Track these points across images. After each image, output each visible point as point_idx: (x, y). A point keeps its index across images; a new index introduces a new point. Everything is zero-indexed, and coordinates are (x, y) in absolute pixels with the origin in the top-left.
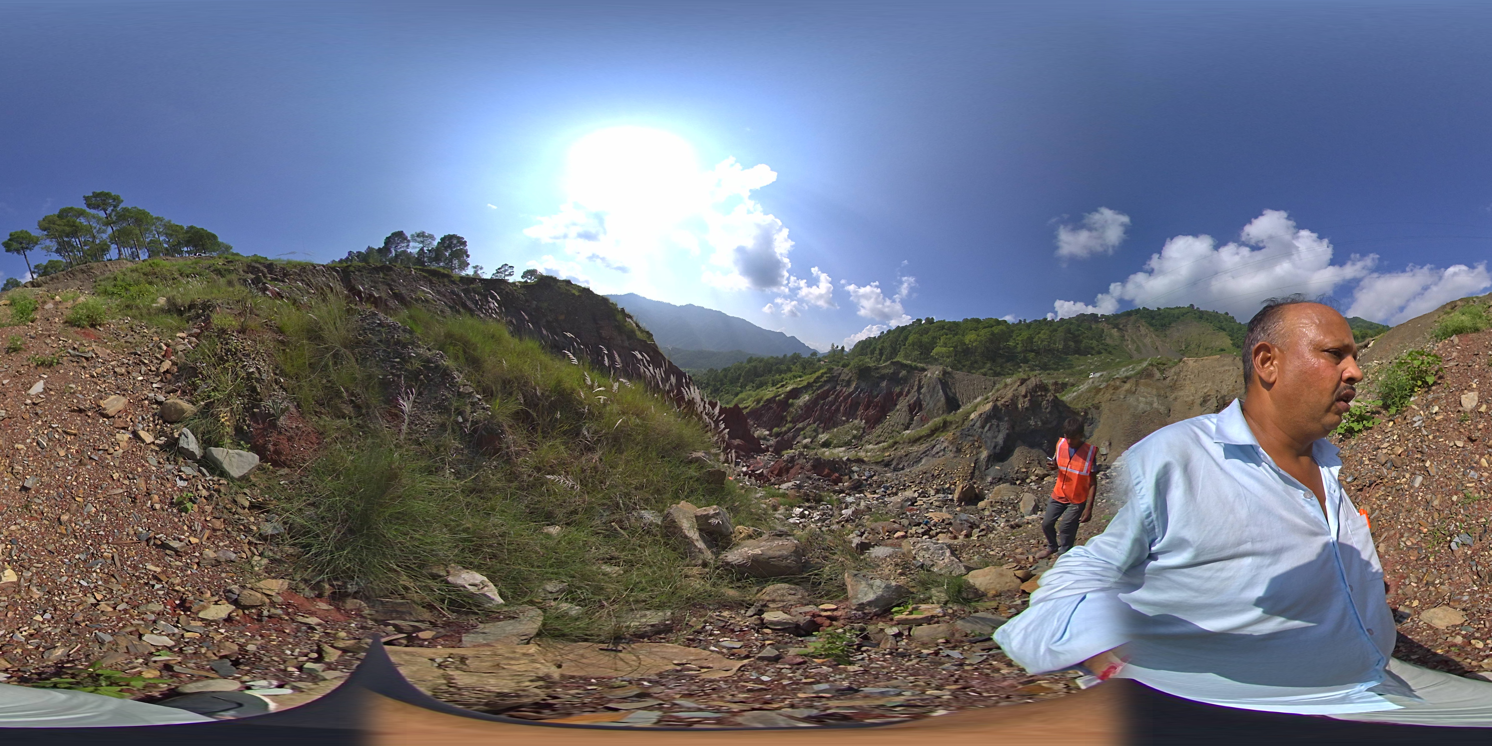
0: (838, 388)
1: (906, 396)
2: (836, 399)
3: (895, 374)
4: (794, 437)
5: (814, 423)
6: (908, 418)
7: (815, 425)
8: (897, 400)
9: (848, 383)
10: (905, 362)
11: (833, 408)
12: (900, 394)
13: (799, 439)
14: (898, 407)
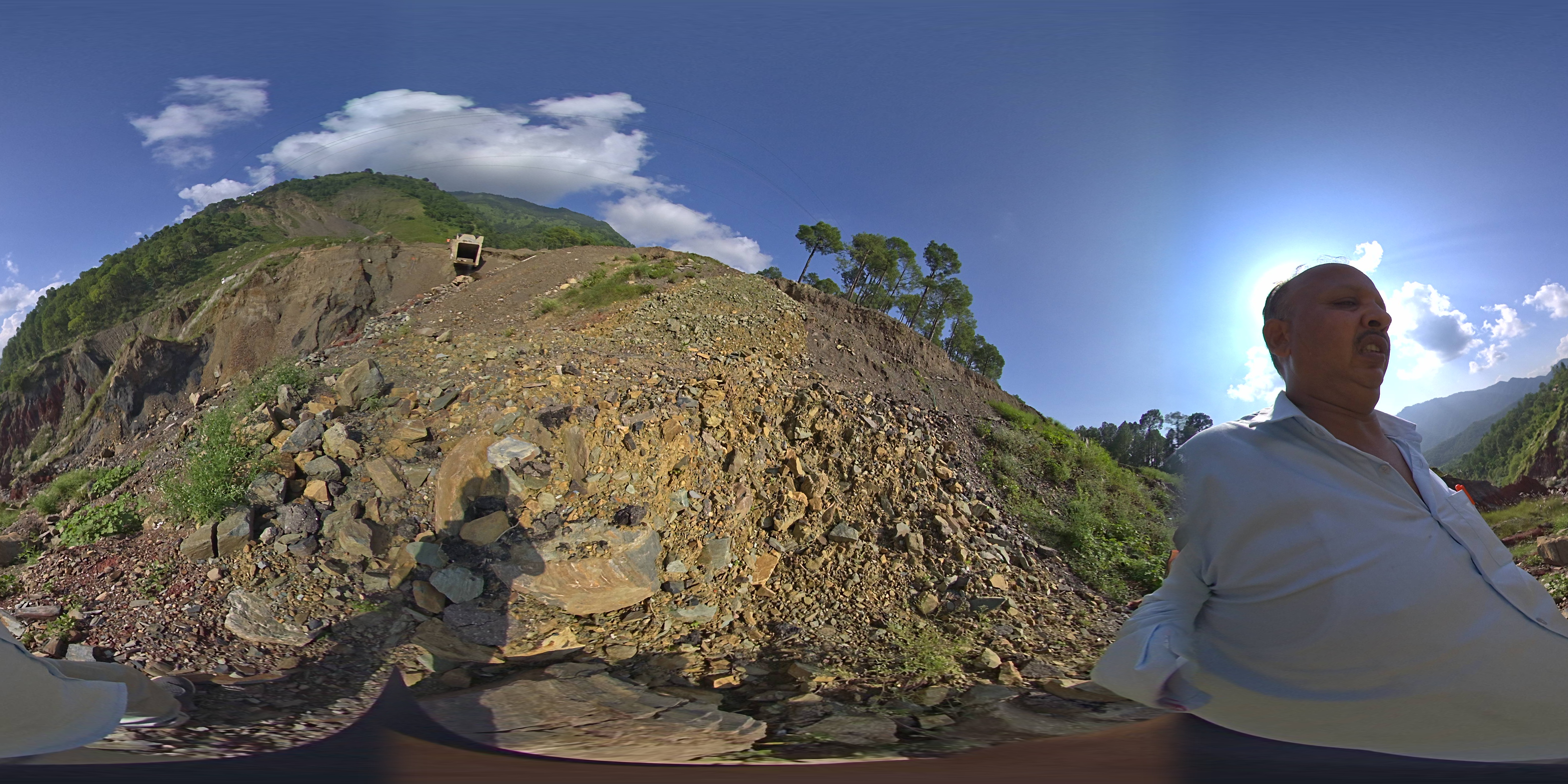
0: (14, 409)
1: (68, 381)
2: (18, 417)
3: (49, 368)
4: (8, 468)
5: (14, 447)
6: (79, 399)
7: (17, 448)
8: (63, 389)
9: (19, 401)
10: (50, 354)
11: (20, 427)
12: (62, 383)
13: (12, 466)
14: (66, 395)
